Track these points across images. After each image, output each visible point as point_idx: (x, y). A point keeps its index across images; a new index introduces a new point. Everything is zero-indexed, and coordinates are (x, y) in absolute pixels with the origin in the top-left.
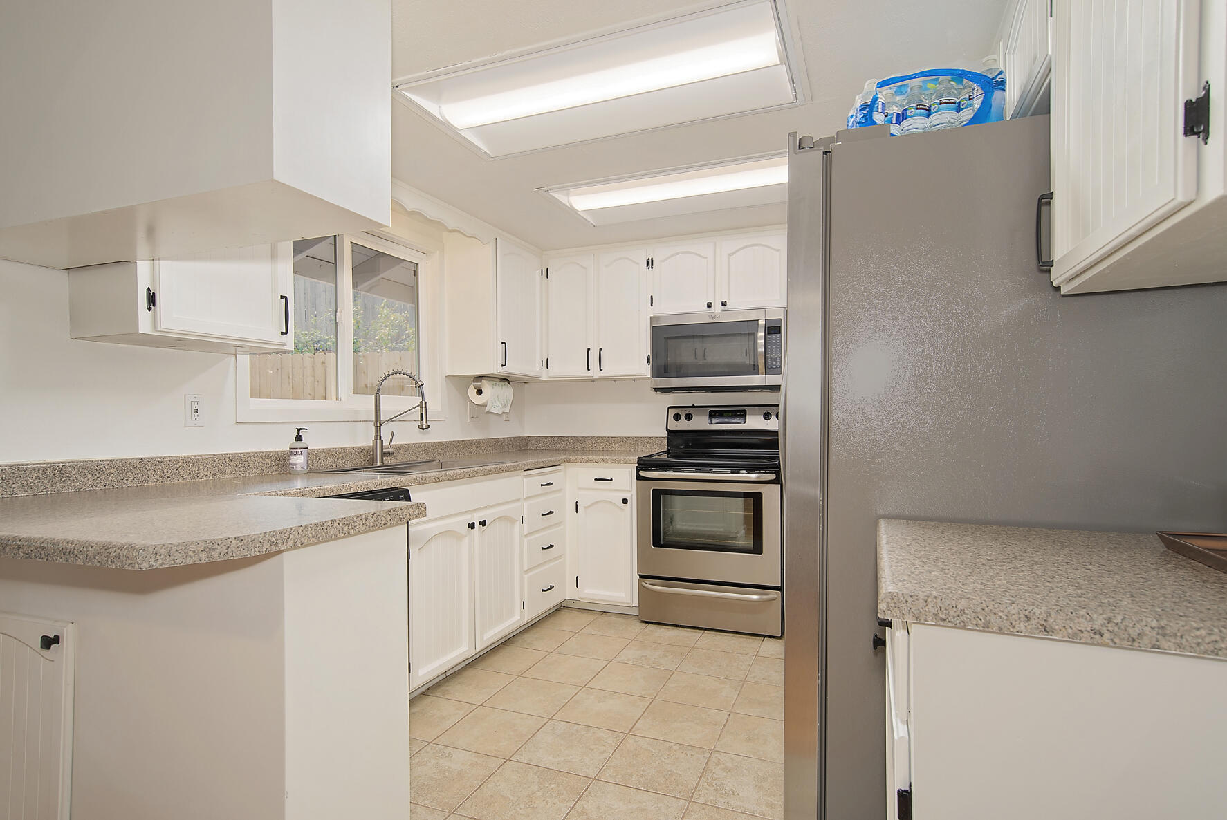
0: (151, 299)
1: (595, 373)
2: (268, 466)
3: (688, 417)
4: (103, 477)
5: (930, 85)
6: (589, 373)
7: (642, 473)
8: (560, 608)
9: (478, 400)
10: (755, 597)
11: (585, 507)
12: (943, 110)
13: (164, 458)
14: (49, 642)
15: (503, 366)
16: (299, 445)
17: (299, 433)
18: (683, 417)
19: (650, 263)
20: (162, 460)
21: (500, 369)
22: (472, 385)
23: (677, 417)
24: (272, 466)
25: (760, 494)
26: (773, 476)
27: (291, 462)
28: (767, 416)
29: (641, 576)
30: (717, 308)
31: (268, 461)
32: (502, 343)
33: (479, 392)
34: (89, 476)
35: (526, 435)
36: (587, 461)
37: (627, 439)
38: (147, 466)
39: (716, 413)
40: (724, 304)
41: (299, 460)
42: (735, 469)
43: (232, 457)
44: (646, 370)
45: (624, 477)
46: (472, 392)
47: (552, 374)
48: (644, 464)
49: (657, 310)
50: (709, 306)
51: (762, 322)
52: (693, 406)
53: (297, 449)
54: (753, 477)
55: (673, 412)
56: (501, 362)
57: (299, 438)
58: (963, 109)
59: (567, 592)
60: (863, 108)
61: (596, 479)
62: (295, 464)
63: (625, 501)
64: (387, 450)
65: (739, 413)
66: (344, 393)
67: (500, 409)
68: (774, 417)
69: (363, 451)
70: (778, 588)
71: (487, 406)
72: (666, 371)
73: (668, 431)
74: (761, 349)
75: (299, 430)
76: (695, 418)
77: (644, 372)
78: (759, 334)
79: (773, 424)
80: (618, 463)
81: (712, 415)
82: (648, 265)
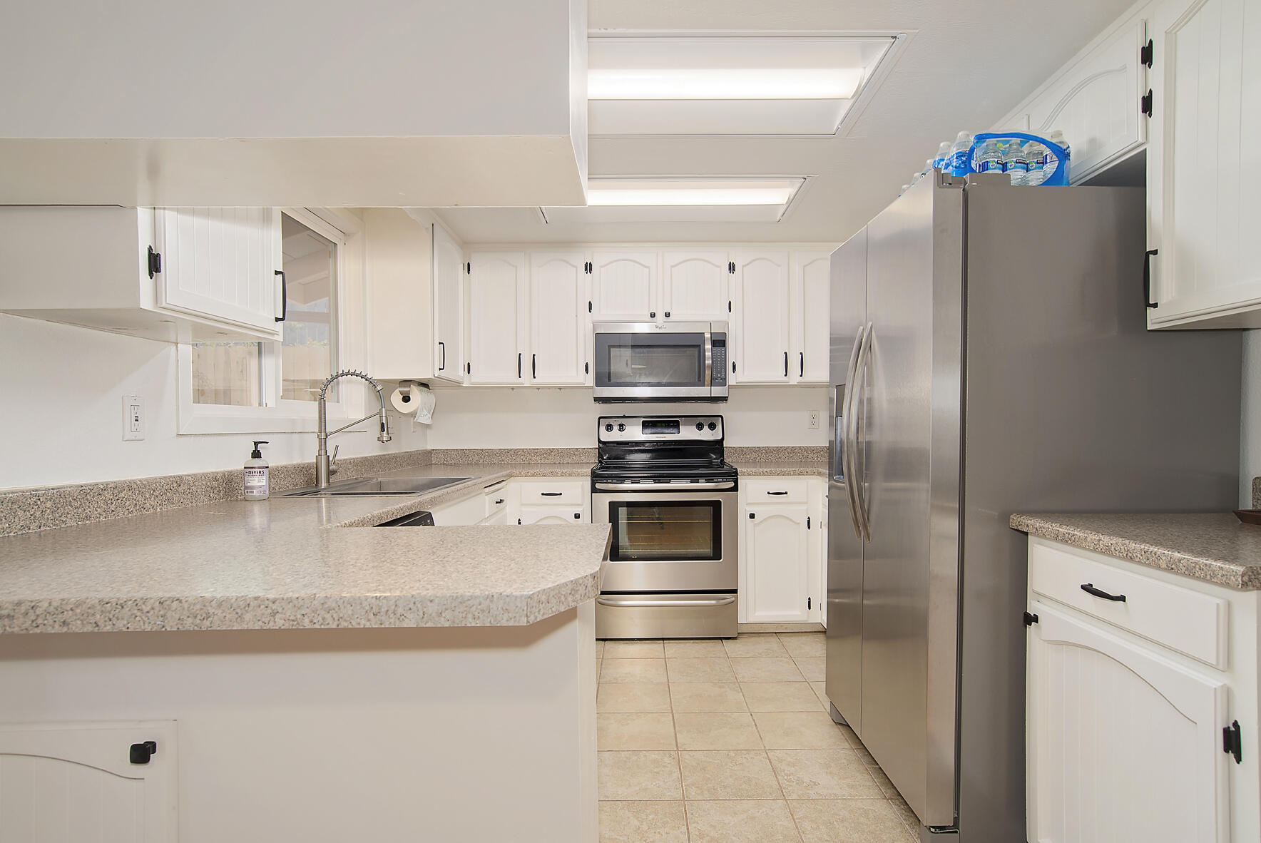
0: (155, 264)
2: (216, 492)
3: (621, 428)
4: (38, 514)
5: (1000, 145)
6: (521, 380)
7: (598, 486)
9: (404, 408)
10: (713, 602)
12: (1018, 168)
13: (108, 484)
14: (142, 753)
15: (440, 369)
16: (257, 463)
17: (256, 447)
18: (616, 428)
19: (589, 268)
20: (103, 488)
21: (437, 373)
22: (397, 391)
23: (609, 428)
24: (219, 491)
25: (720, 503)
26: (732, 485)
27: (249, 484)
28: (700, 426)
30: (661, 318)
31: (215, 484)
32: (440, 343)
33: (406, 399)
34: (20, 513)
35: (429, 447)
36: (533, 475)
37: (552, 450)
38: (88, 497)
39: (649, 423)
40: (667, 315)
41: (259, 482)
42: (695, 478)
43: (179, 481)
44: (590, 380)
45: (576, 489)
46: (396, 399)
48: (596, 476)
49: (597, 317)
50: (652, 316)
51: (708, 336)
52: (627, 417)
53: (255, 468)
54: (710, 485)
55: (605, 423)
56: (438, 365)
57: (256, 454)
58: (1030, 170)
61: (543, 494)
62: (252, 487)
63: (577, 516)
64: (333, 467)
65: (673, 424)
66: (271, 398)
67: (424, 418)
68: (706, 428)
69: (303, 469)
70: (735, 591)
71: (413, 415)
72: (609, 380)
73: (600, 441)
74: (708, 362)
75: (256, 444)
76: (627, 429)
77: (582, 381)
78: (706, 347)
79: (706, 435)
80: (570, 475)
81: (646, 425)
82: (586, 269)
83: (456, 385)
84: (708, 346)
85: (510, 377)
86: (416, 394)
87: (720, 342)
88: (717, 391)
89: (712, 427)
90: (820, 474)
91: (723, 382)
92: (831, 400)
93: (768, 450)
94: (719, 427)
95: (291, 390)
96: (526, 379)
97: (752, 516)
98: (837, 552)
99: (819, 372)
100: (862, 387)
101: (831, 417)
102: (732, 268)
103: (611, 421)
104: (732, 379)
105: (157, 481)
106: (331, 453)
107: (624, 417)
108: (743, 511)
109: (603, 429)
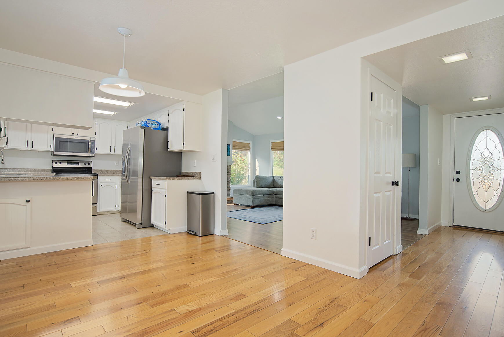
18: (58, 163)
28: (85, 164)
40: (77, 134)
44: (51, 150)
50: (73, 134)
51: (90, 141)
60: (145, 122)
65: (77, 163)
68: (87, 164)
70: (97, 204)
72: (59, 150)
73: (53, 167)
74: (90, 147)
76: (62, 163)
77: (49, 150)
78: (89, 143)
79: (87, 166)
81: (68, 163)
84: (90, 143)
85: (23, 147)
87: (93, 142)
88: (91, 155)
89: (89, 164)
90: (119, 175)
91: (94, 152)
92: (122, 158)
93: (104, 170)
94: (91, 164)
96: (30, 148)
97: (101, 185)
98: (123, 193)
99: (119, 151)
100: (128, 156)
101: (122, 162)
102: (97, 124)
103: (57, 161)
104: (96, 152)
107: (61, 160)
108: (99, 184)
109: (54, 163)
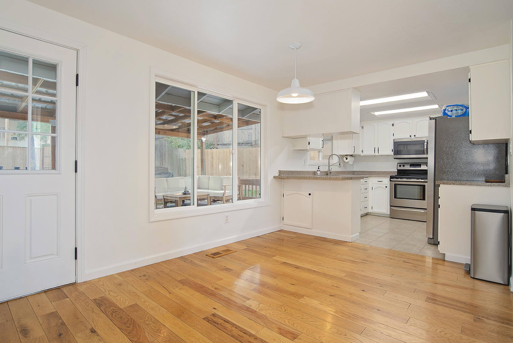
0: (309, 143)
1: (377, 154)
3: (404, 166)
6: (375, 154)
7: (391, 180)
8: (367, 214)
9: (346, 161)
10: (423, 211)
11: (375, 189)
18: (402, 166)
19: (393, 125)
21: (353, 153)
22: (345, 157)
23: (400, 166)
24: (314, 174)
25: (425, 185)
27: (317, 173)
29: (390, 206)
30: (413, 137)
32: (353, 147)
33: (347, 159)
35: (354, 170)
36: (376, 177)
39: (412, 165)
40: (415, 136)
41: (319, 173)
42: (418, 179)
44: (392, 153)
45: (386, 181)
46: (345, 159)
47: (364, 154)
48: (392, 177)
49: (395, 137)
50: (410, 136)
51: (425, 141)
52: (405, 163)
53: (318, 170)
54: (423, 180)
55: (399, 165)
56: (353, 151)
57: (319, 168)
59: (370, 210)
60: (444, 110)
61: (378, 181)
63: (386, 187)
64: (331, 172)
65: (419, 165)
66: (320, 159)
67: (351, 163)
69: (326, 172)
70: (426, 209)
71: (348, 162)
72: (398, 153)
73: (397, 169)
74: (425, 148)
75: (319, 167)
80: (385, 177)
82: (392, 125)
83: (360, 156)
84: (425, 144)
85: (372, 153)
86: (349, 158)
95: (324, 157)
103: (401, 164)
105: (307, 171)
106: (330, 169)
109: (398, 166)
